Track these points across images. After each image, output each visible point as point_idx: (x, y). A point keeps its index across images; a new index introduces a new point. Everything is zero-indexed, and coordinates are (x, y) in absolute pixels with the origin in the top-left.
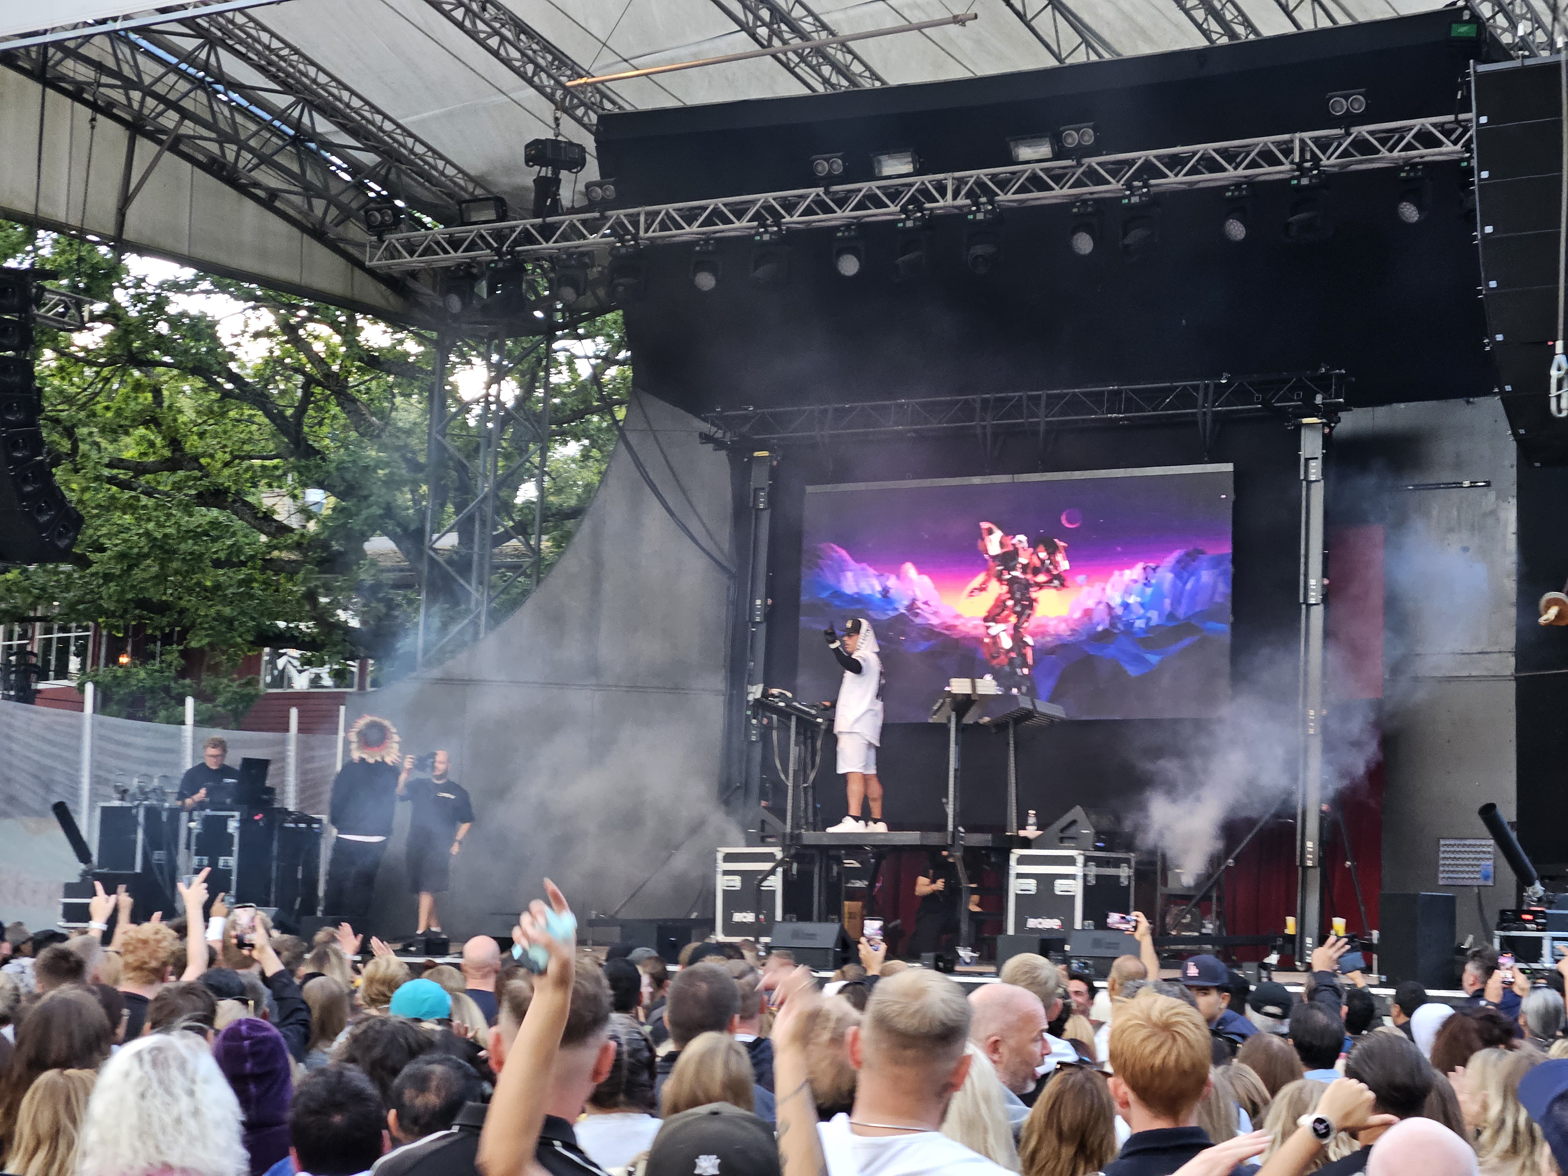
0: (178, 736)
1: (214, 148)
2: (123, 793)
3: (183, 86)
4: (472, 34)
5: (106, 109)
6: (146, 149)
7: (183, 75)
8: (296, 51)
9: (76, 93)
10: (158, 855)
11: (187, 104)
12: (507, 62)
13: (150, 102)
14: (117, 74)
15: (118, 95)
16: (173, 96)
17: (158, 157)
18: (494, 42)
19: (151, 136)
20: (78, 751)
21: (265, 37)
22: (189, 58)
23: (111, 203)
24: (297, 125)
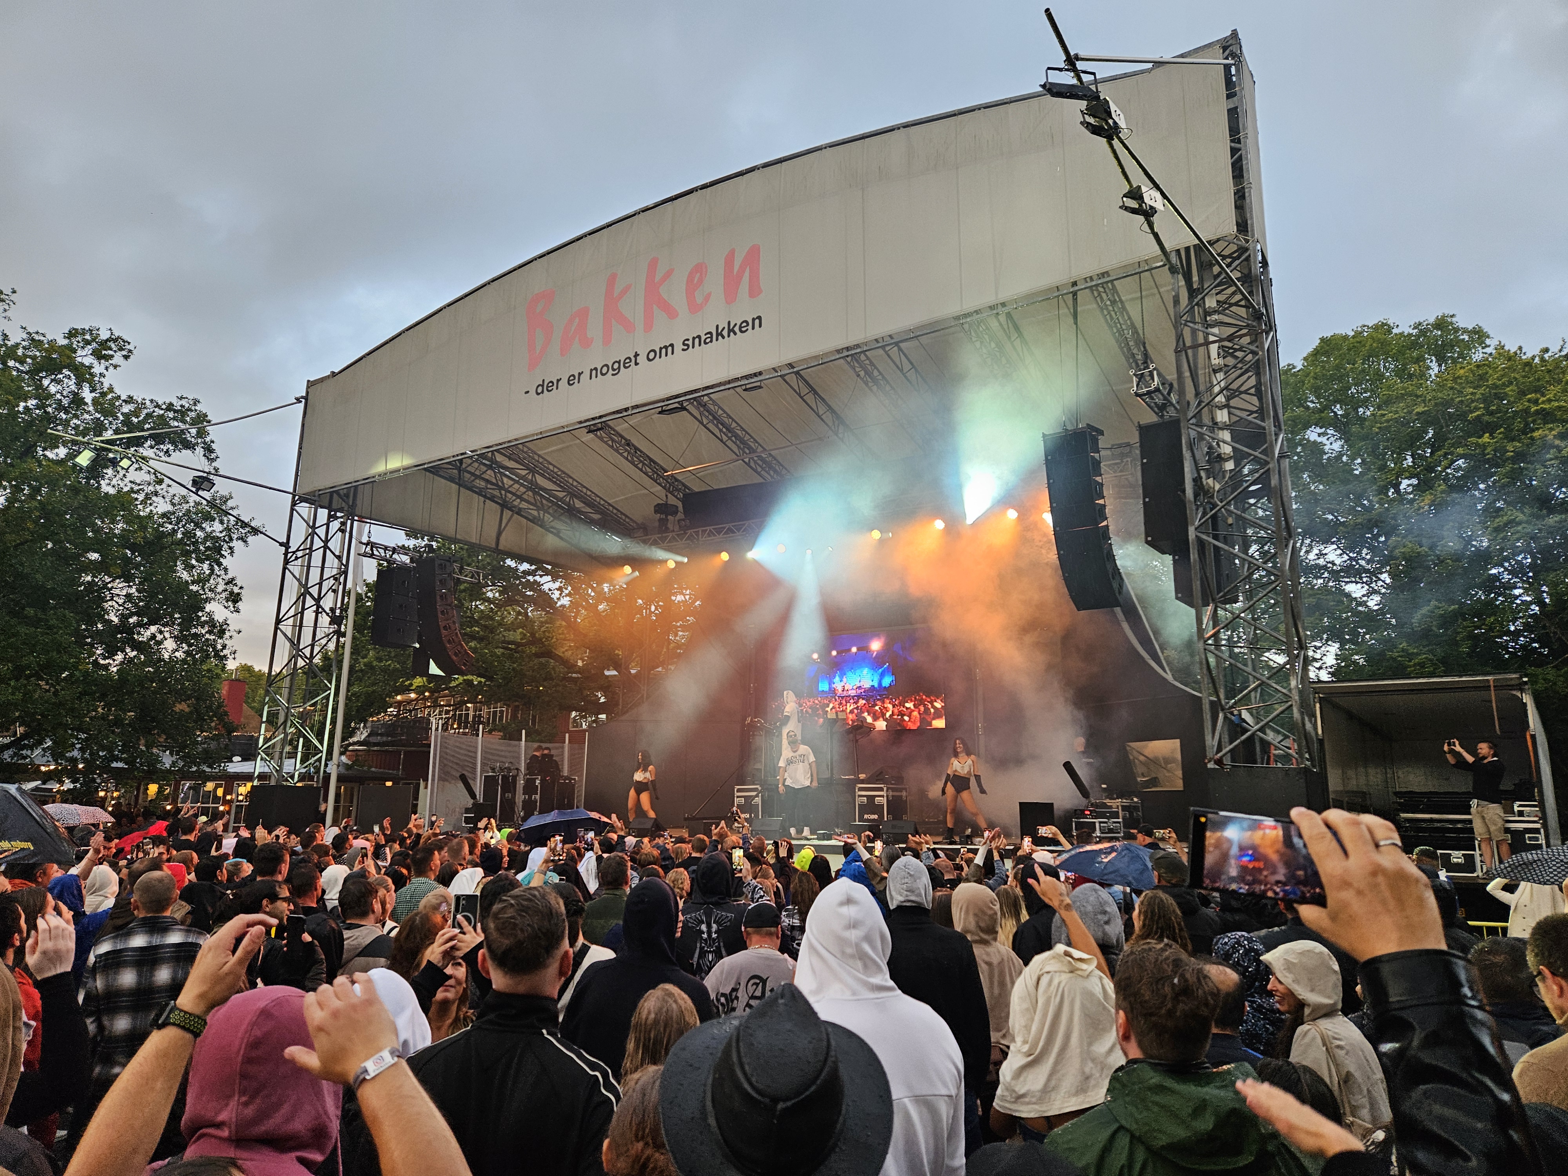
0: (519, 746)
1: (535, 513)
2: (493, 770)
3: (523, 489)
4: (632, 463)
5: (492, 499)
6: (507, 514)
7: (522, 485)
8: (564, 473)
9: (480, 492)
10: (509, 795)
11: (525, 496)
12: (646, 473)
13: (509, 495)
14: (497, 485)
15: (496, 493)
16: (519, 493)
17: (512, 516)
18: (640, 466)
19: (510, 509)
20: (476, 753)
21: (551, 467)
22: (523, 477)
23: (494, 535)
24: (568, 504)
